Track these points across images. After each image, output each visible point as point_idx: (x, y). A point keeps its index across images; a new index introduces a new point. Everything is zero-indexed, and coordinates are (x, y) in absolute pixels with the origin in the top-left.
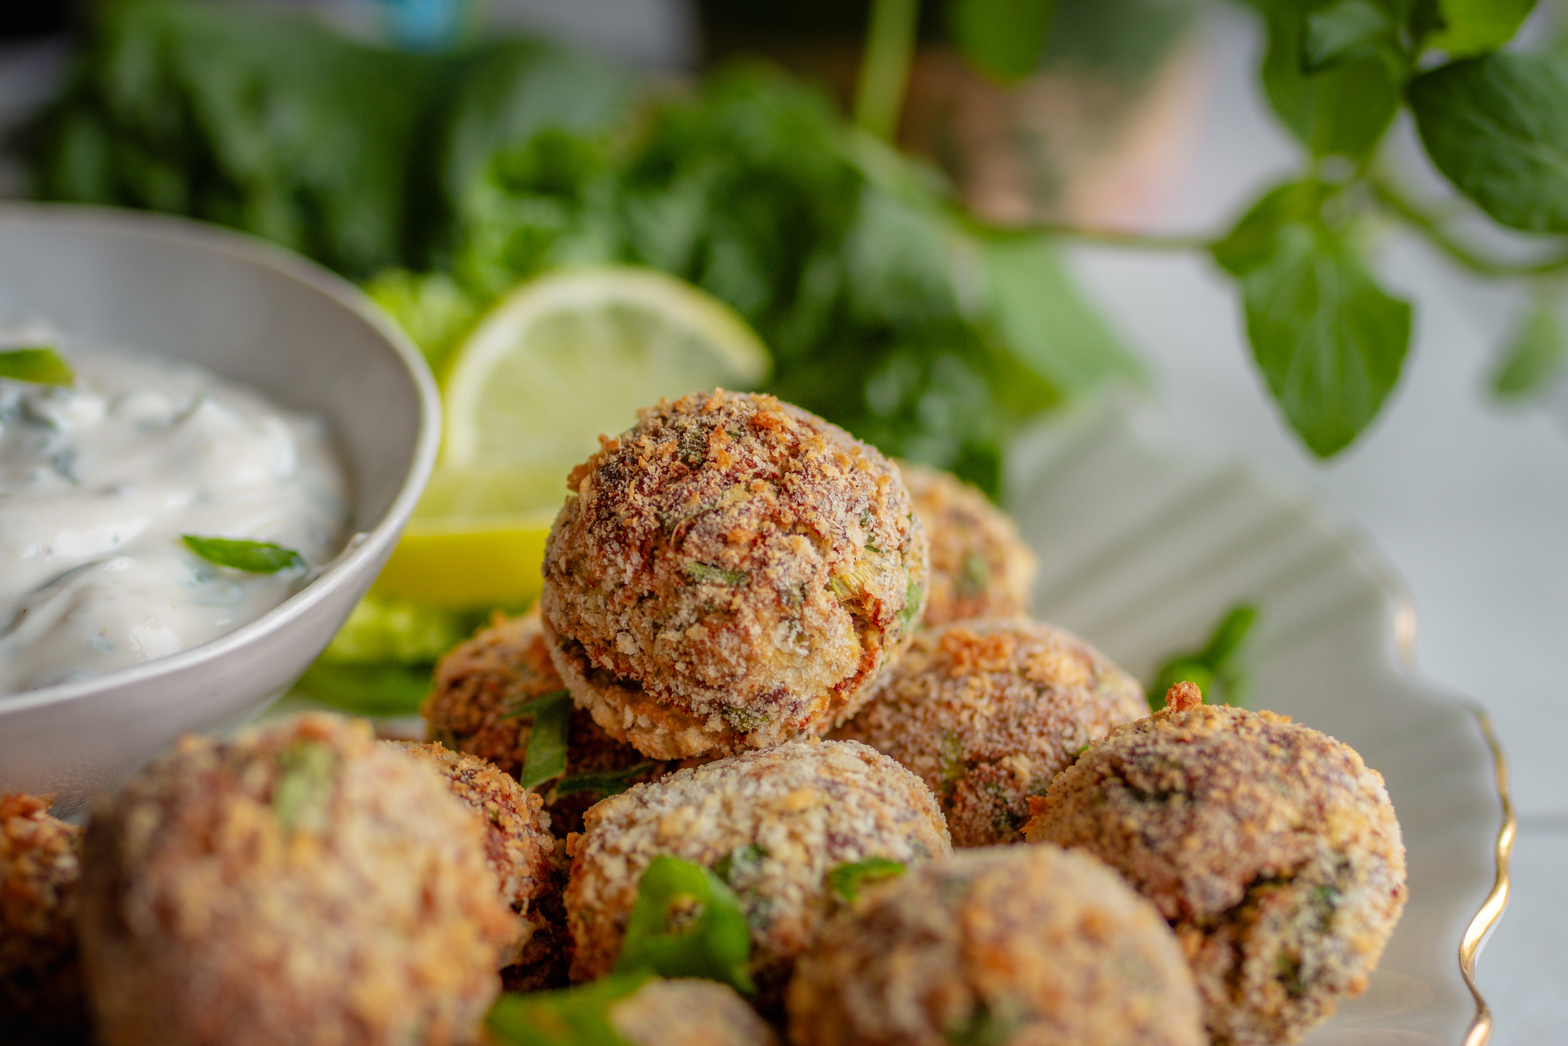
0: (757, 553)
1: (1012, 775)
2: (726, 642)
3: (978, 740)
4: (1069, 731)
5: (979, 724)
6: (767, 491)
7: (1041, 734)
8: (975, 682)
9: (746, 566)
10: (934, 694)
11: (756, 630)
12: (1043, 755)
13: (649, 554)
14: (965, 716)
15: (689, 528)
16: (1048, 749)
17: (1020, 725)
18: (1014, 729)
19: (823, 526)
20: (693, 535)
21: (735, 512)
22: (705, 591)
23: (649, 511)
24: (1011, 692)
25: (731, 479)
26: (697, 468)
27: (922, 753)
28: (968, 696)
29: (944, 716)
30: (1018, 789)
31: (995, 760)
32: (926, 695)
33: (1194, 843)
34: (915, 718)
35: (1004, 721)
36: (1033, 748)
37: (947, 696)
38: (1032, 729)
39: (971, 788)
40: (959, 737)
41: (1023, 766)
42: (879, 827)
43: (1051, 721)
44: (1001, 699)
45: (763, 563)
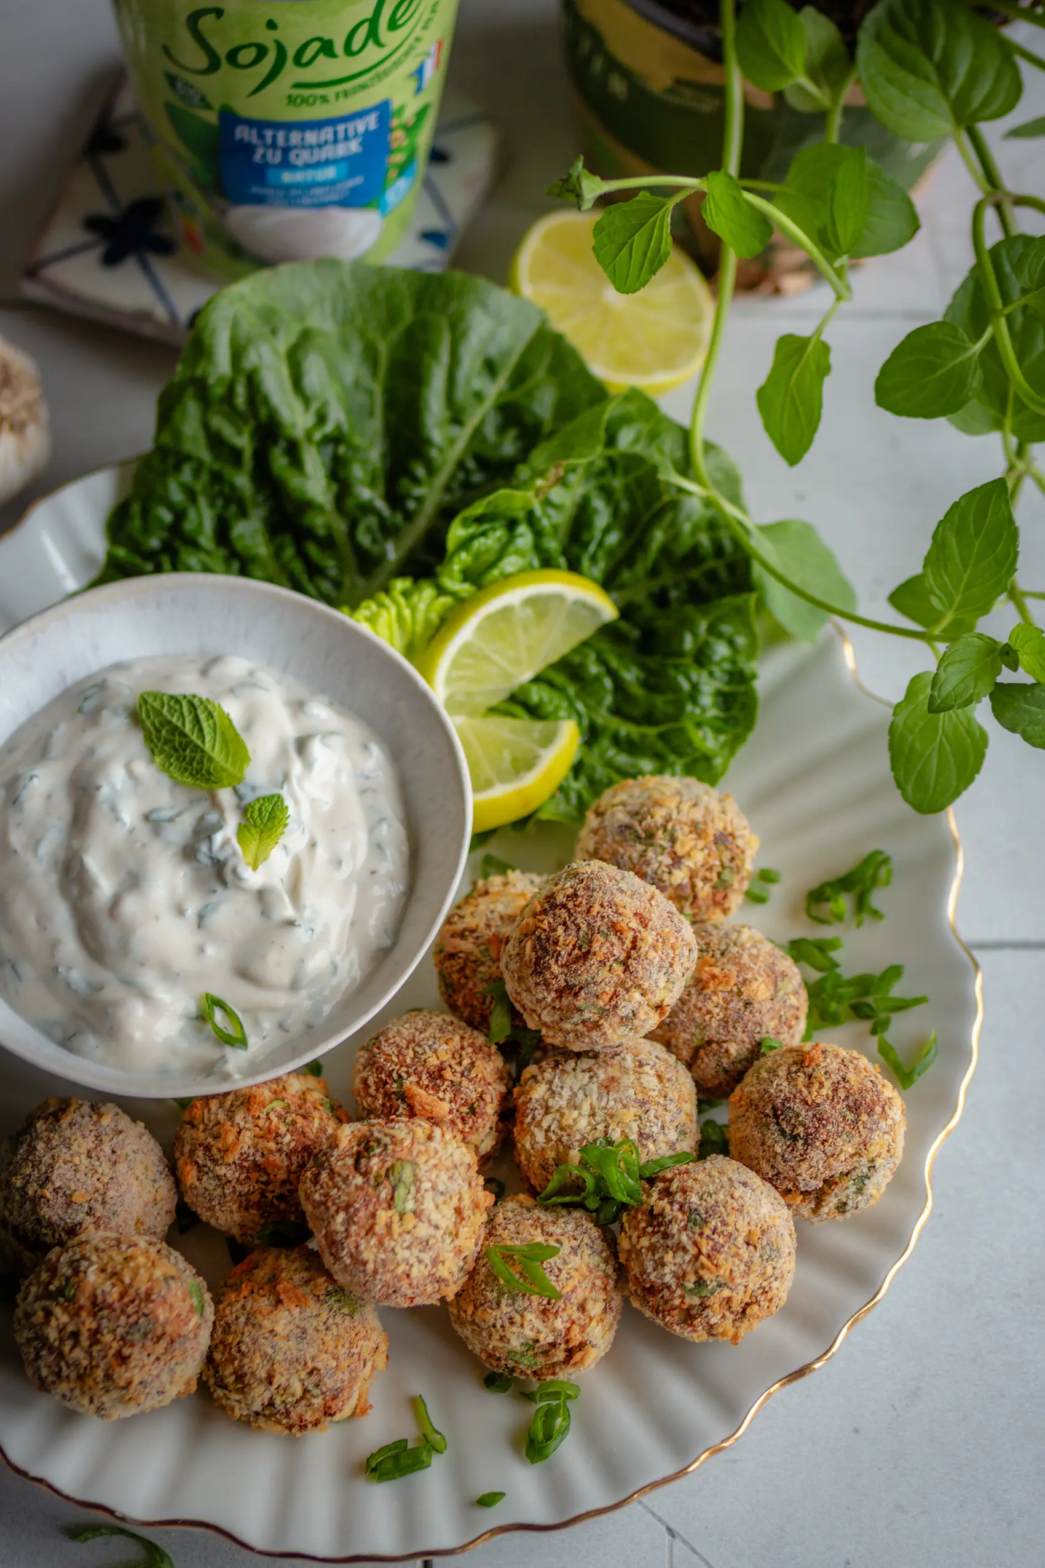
0: (613, 1003)
1: (727, 1051)
2: (595, 1034)
3: (711, 1033)
4: (758, 1029)
5: (714, 1023)
6: (619, 969)
7: (744, 1032)
8: (714, 998)
9: (607, 1007)
10: (693, 1001)
11: (609, 1032)
12: (744, 1042)
13: (560, 993)
14: (707, 1017)
15: (581, 988)
16: (746, 1040)
17: (734, 1027)
18: (731, 1029)
19: (646, 985)
20: (582, 992)
21: (603, 984)
22: (587, 1015)
23: (562, 977)
24: (732, 1005)
25: (603, 963)
26: (586, 956)
27: (684, 1031)
28: (710, 1006)
29: (697, 1015)
30: (729, 1058)
31: (719, 1043)
32: (689, 1001)
33: (805, 1166)
34: (683, 1011)
35: (727, 1022)
36: (739, 1039)
37: (700, 1005)
38: (739, 1029)
39: (706, 1054)
40: (704, 1027)
41: (733, 1049)
42: (663, 1127)
43: (750, 1025)
44: (726, 1009)
45: (616, 1007)
